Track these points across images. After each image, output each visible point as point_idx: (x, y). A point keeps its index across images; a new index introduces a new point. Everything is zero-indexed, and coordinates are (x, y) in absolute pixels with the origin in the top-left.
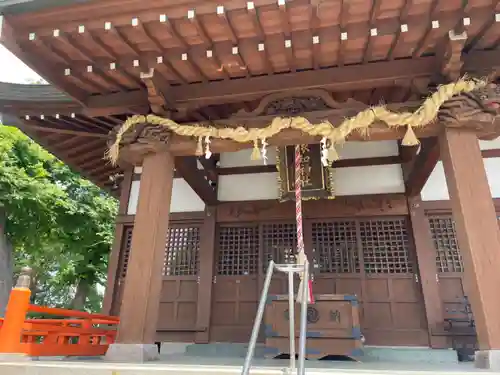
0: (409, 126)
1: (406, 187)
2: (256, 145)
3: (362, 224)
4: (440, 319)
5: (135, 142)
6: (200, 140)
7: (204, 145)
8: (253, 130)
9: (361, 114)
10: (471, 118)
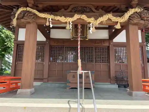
0: (119, 22)
1: (109, 38)
2: (68, 23)
3: (95, 48)
4: (114, 76)
5: (23, 18)
6: (48, 20)
7: (49, 22)
8: (68, 18)
9: (104, 16)
10: (137, 21)
